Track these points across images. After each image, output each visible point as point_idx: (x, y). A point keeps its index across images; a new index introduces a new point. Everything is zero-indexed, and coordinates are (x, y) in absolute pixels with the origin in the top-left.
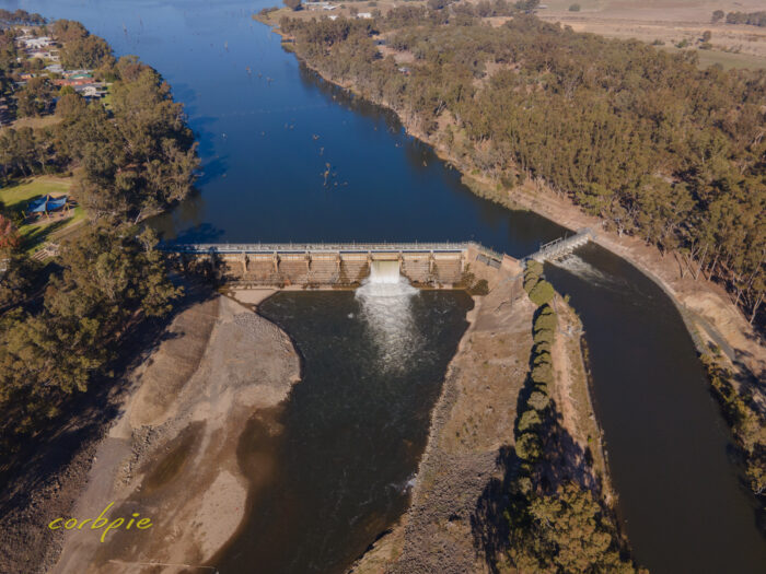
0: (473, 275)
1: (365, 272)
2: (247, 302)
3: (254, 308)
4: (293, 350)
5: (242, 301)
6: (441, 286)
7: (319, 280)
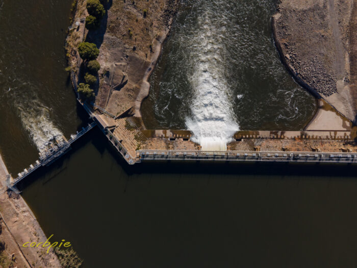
0: (136, 138)
1: (231, 145)
2: (329, 112)
3: (322, 104)
4: (282, 46)
5: (334, 114)
6: (165, 133)
7: (272, 142)
